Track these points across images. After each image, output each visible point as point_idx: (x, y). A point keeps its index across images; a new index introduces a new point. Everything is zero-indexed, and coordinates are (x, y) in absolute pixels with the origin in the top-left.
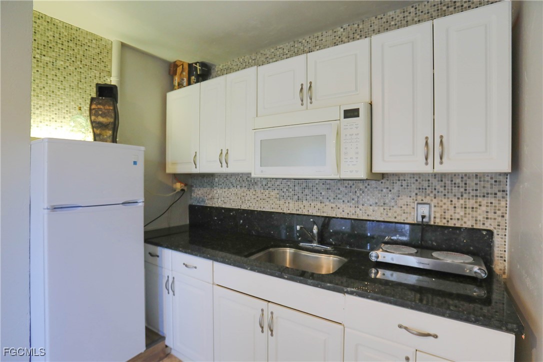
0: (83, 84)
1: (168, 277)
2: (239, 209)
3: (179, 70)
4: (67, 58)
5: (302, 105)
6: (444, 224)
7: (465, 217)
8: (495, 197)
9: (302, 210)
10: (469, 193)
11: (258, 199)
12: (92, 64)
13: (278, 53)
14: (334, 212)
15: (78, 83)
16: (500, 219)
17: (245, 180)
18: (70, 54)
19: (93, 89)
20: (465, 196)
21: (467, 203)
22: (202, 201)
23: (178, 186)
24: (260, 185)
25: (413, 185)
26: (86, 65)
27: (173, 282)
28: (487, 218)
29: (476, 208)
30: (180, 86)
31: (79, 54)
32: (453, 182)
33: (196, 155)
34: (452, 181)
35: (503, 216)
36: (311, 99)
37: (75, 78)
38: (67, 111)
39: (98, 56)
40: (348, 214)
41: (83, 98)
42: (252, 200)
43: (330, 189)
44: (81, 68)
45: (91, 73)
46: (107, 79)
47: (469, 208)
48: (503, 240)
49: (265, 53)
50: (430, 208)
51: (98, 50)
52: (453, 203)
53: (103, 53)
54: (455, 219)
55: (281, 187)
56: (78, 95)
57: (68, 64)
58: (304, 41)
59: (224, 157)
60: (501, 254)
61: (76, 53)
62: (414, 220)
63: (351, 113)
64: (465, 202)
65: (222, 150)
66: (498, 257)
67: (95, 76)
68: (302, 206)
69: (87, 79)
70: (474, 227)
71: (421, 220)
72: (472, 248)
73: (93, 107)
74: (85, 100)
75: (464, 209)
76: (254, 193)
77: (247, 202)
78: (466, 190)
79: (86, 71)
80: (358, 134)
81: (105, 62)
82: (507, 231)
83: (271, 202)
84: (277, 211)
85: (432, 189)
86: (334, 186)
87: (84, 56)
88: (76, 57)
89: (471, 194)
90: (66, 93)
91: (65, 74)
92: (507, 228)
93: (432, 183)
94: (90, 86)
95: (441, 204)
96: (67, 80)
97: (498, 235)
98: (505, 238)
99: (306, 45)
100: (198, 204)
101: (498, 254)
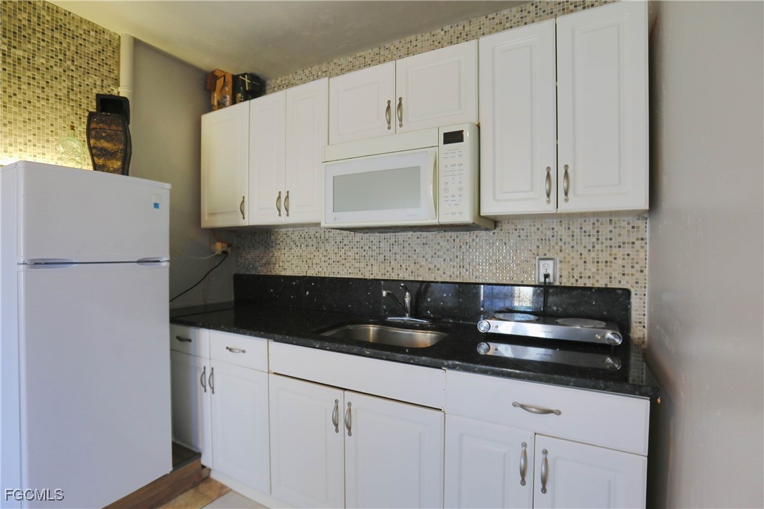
0: (76, 94)
1: (205, 368)
2: (304, 276)
3: (219, 83)
4: (50, 55)
5: (389, 128)
6: (572, 284)
7: (598, 274)
8: (633, 247)
9: (390, 275)
10: (602, 243)
11: (331, 261)
12: (90, 66)
13: (358, 63)
14: (433, 275)
15: (69, 92)
16: (638, 275)
17: (313, 237)
18: (56, 49)
19: (91, 102)
20: (597, 247)
21: (600, 255)
22: (252, 268)
23: (219, 247)
24: (333, 242)
25: (533, 236)
26: (81, 67)
27: (212, 374)
28: (624, 274)
29: (611, 262)
30: (221, 105)
31: (69, 50)
32: (583, 230)
33: (243, 202)
34: (581, 228)
35: (642, 271)
36: (401, 120)
37: (64, 84)
38: (52, 131)
39: (100, 55)
40: (451, 276)
41: (76, 114)
42: (323, 264)
43: (426, 244)
44: (72, 70)
45: (88, 79)
46: (112, 90)
47: (602, 262)
48: (643, 301)
49: (339, 63)
50: (555, 264)
51: (99, 47)
52: (583, 256)
53: (107, 52)
54: (585, 277)
55: (362, 244)
56: (69, 109)
57: (52, 62)
58: (392, 47)
59: (283, 202)
60: (640, 318)
61: (65, 48)
62: (535, 281)
63: (453, 137)
64: (597, 255)
65: (280, 193)
66: (636, 322)
67: (95, 84)
68: (390, 269)
69: (82, 88)
70: (609, 286)
71: (543, 281)
72: (605, 313)
73: (93, 125)
74: (80, 118)
75: (596, 264)
76: (325, 253)
77: (314, 266)
78: (598, 239)
79: (80, 76)
80: (461, 164)
81: (110, 65)
82: (647, 289)
83: (348, 265)
84: (356, 277)
85: (556, 239)
86: (432, 240)
87: (77, 53)
88: (65, 55)
89: (604, 245)
90: (50, 105)
91: (47, 77)
92: (647, 285)
93: (557, 232)
94: (88, 98)
95: (568, 258)
96: (52, 87)
97: (636, 294)
98: (645, 299)
99: (395, 52)
100: (248, 273)
101: (636, 318)
